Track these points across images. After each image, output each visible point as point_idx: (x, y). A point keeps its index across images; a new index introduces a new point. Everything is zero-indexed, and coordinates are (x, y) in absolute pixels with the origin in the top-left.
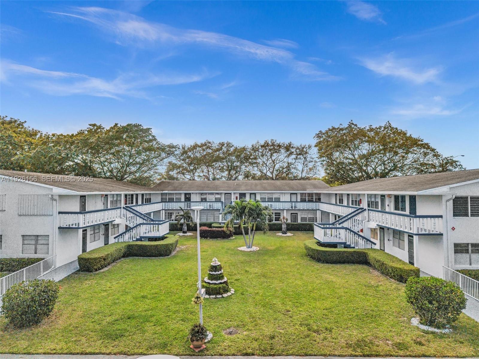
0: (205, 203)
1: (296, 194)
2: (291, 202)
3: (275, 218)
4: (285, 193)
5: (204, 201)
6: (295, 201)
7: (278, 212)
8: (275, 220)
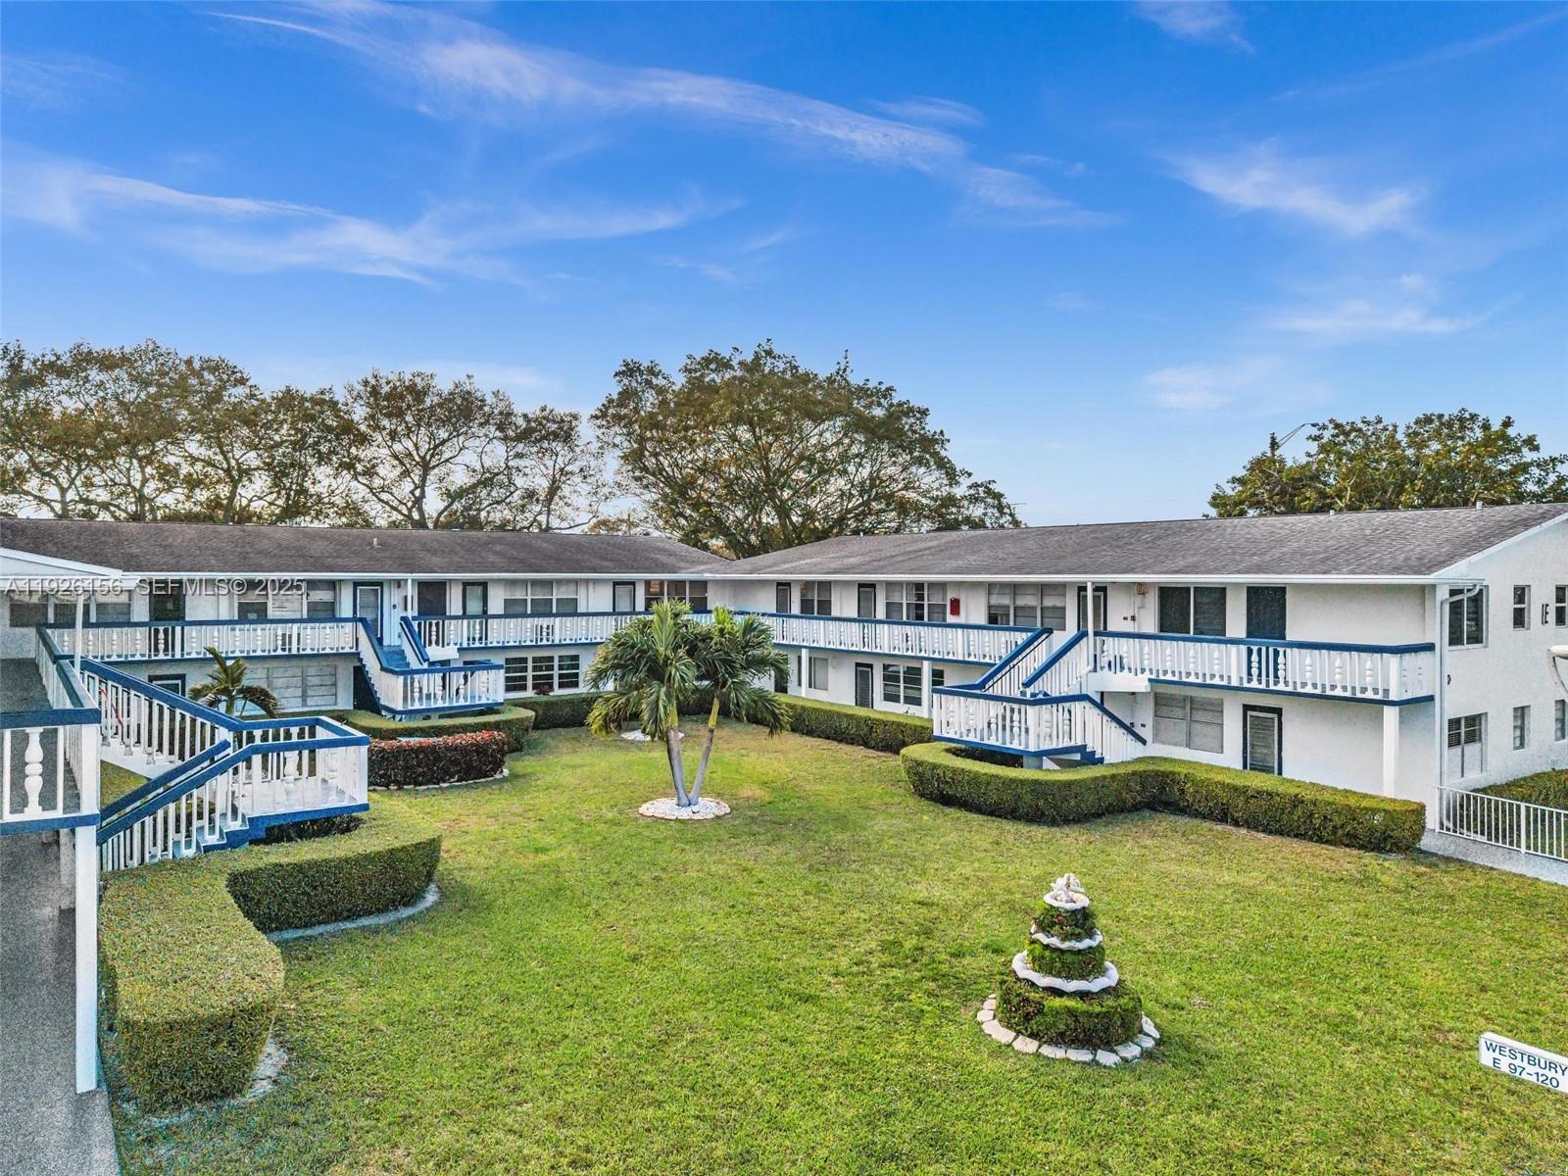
0: (259, 627)
1: (633, 583)
2: (614, 613)
3: (561, 676)
4: (595, 581)
5: (252, 616)
6: (628, 609)
7: (572, 652)
8: (561, 686)
